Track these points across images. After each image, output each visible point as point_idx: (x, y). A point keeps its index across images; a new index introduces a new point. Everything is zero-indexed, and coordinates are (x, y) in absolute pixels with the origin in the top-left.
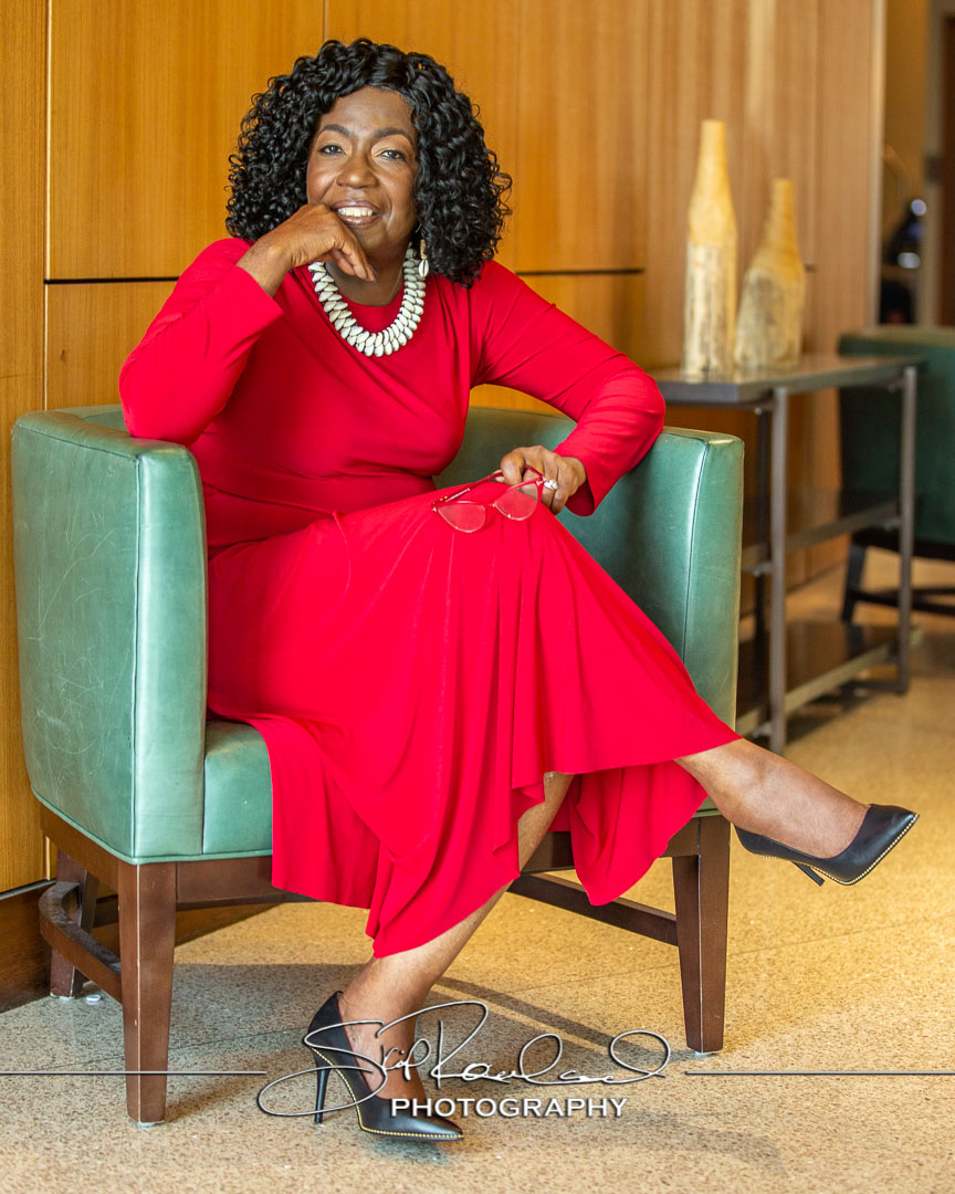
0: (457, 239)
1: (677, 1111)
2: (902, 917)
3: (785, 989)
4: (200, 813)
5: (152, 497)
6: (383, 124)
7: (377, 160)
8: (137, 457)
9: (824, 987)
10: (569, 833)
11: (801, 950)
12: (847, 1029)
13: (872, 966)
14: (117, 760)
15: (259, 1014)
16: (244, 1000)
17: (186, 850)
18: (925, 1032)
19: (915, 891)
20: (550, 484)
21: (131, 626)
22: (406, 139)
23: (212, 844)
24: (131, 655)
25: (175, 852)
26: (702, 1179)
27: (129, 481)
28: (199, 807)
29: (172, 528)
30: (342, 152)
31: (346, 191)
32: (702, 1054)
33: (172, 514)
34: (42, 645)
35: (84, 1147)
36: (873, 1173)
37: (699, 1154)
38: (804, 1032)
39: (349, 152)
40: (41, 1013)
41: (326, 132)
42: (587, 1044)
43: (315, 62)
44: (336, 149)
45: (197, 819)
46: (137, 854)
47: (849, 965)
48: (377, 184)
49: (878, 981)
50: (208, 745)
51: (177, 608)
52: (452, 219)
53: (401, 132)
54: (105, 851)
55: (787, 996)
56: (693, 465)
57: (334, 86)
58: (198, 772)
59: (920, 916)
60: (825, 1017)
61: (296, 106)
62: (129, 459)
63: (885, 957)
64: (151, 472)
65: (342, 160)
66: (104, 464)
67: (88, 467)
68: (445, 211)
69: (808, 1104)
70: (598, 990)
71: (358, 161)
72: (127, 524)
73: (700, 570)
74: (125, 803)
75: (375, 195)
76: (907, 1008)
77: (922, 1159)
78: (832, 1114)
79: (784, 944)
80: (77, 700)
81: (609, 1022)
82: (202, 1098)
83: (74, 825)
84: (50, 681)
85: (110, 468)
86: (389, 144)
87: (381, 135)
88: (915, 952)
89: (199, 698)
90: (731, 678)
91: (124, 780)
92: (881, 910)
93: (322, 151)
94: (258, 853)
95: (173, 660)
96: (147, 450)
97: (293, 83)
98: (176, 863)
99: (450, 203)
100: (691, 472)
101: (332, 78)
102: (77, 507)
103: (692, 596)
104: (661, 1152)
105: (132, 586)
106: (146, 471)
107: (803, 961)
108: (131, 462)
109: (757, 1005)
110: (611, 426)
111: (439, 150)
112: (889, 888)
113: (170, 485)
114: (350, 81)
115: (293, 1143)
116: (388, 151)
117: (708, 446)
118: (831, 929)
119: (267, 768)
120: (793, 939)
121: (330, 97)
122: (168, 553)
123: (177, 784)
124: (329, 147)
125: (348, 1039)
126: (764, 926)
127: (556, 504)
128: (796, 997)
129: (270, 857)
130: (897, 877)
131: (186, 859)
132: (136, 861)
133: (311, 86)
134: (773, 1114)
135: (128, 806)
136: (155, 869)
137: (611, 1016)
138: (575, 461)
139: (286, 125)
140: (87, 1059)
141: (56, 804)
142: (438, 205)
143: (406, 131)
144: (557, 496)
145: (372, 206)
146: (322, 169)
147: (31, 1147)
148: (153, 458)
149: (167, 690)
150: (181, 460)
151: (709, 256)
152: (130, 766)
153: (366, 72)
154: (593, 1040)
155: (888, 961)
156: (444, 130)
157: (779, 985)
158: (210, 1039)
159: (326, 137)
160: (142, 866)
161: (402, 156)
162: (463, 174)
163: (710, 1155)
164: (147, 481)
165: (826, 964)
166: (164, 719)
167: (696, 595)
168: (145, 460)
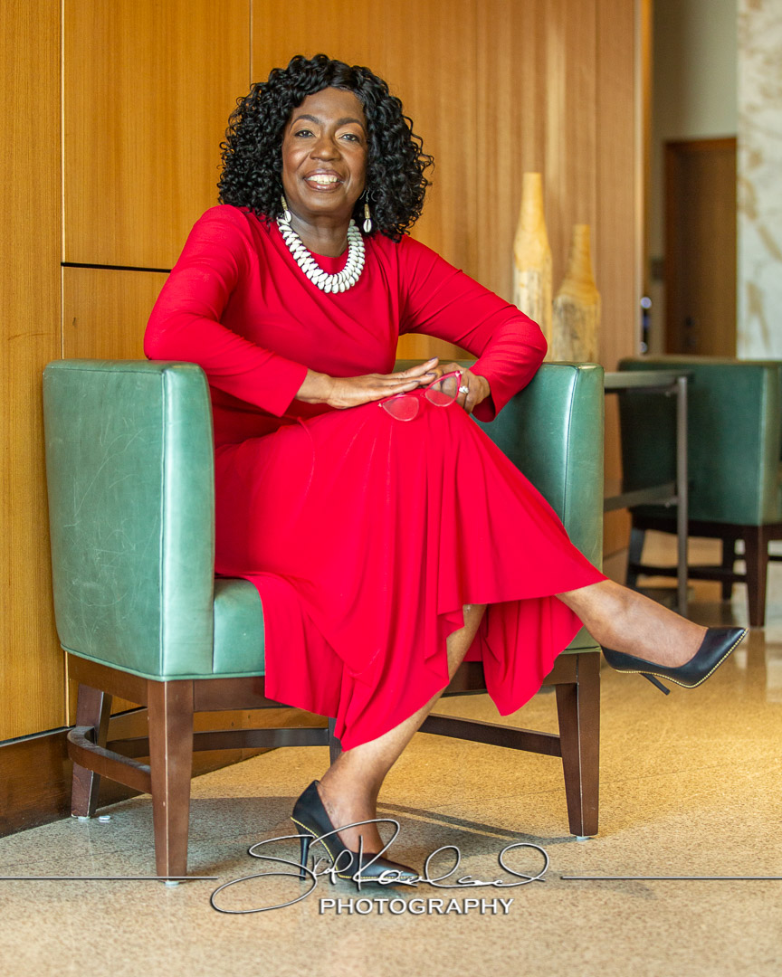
0: (403, 199)
1: (572, 868)
2: (715, 763)
3: (635, 803)
4: (211, 642)
5: (174, 401)
6: (344, 114)
7: (340, 141)
8: (163, 371)
9: (665, 802)
10: (481, 664)
11: (641, 782)
12: (688, 823)
13: (699, 789)
14: (148, 603)
15: (236, 824)
16: (220, 817)
17: (201, 670)
18: (748, 824)
19: (722, 748)
20: (463, 389)
21: (159, 499)
22: (360, 127)
23: (218, 667)
24: (159, 520)
25: (192, 672)
26: (602, 903)
27: (156, 391)
28: (210, 638)
29: (189, 424)
30: (313, 135)
31: (318, 163)
32: (583, 837)
33: (188, 412)
34: (77, 529)
35: (130, 897)
36: (729, 897)
37: (595, 890)
38: (656, 826)
39: (318, 136)
40: (68, 827)
41: (300, 120)
42: (494, 835)
43: (287, 72)
44: (307, 133)
45: (209, 647)
46: (165, 672)
47: (681, 789)
48: (341, 158)
49: (706, 797)
50: (217, 591)
51: (193, 485)
52: (399, 184)
53: (357, 121)
54: (137, 677)
55: (638, 807)
56: (567, 385)
57: (305, 86)
58: (210, 610)
59: (728, 762)
60: (670, 817)
61: (275, 102)
62: (155, 374)
63: (707, 784)
64: (173, 384)
65: (314, 141)
66: (133, 382)
67: (119, 386)
68: (394, 177)
69: (671, 863)
70: (493, 806)
71: (327, 141)
72: (153, 422)
73: (575, 464)
74: (155, 635)
75: (339, 166)
76: (731, 812)
77: (763, 889)
78: (690, 868)
79: (628, 779)
80: (112, 564)
81: (506, 823)
82: (209, 869)
83: (106, 664)
84: (86, 554)
85: (139, 383)
86: (348, 129)
87: (342, 123)
88: (730, 782)
89: (210, 554)
90: (598, 547)
91: (154, 617)
92: (697, 759)
93: (297, 135)
94: (253, 674)
95: (190, 525)
96: (170, 367)
97: (270, 87)
98: (194, 681)
99: (397, 172)
100: (566, 390)
101: (303, 80)
102: (109, 417)
103: (569, 484)
104: (566, 890)
105: (159, 468)
106: (169, 382)
107: (645, 788)
108: (158, 375)
109: (616, 812)
110: (508, 355)
111: (386, 133)
112: (700, 747)
113: (187, 393)
114: (317, 83)
115: (287, 891)
116: (347, 135)
117: (579, 370)
118: (662, 770)
119: (260, 608)
120: (633, 776)
121: (301, 95)
122: (187, 443)
123: (195, 619)
124: (302, 132)
125: (326, 812)
126: (609, 769)
127: (467, 405)
128: (645, 807)
129: (264, 677)
130: (705, 741)
131: (201, 677)
132: (164, 679)
133: (286, 86)
134: (645, 869)
135: (157, 637)
136: (178, 684)
137: (506, 820)
138: (482, 378)
139: (268, 116)
140: (113, 851)
141: (90, 651)
142: (389, 174)
143: (359, 119)
144: (468, 399)
145: (337, 174)
146: (297, 147)
147: (89, 898)
148: (175, 372)
149: (187, 547)
150: (196, 373)
151: (532, 278)
152: (159, 606)
153: (329, 77)
154: (496, 833)
155: (710, 786)
156: (388, 120)
157: (630, 801)
158: (204, 837)
159: (300, 124)
160: (168, 682)
161: (357, 139)
162: (404, 151)
163: (603, 891)
164: (170, 389)
165: (663, 789)
166: (185, 570)
167: (572, 483)
168: (169, 373)
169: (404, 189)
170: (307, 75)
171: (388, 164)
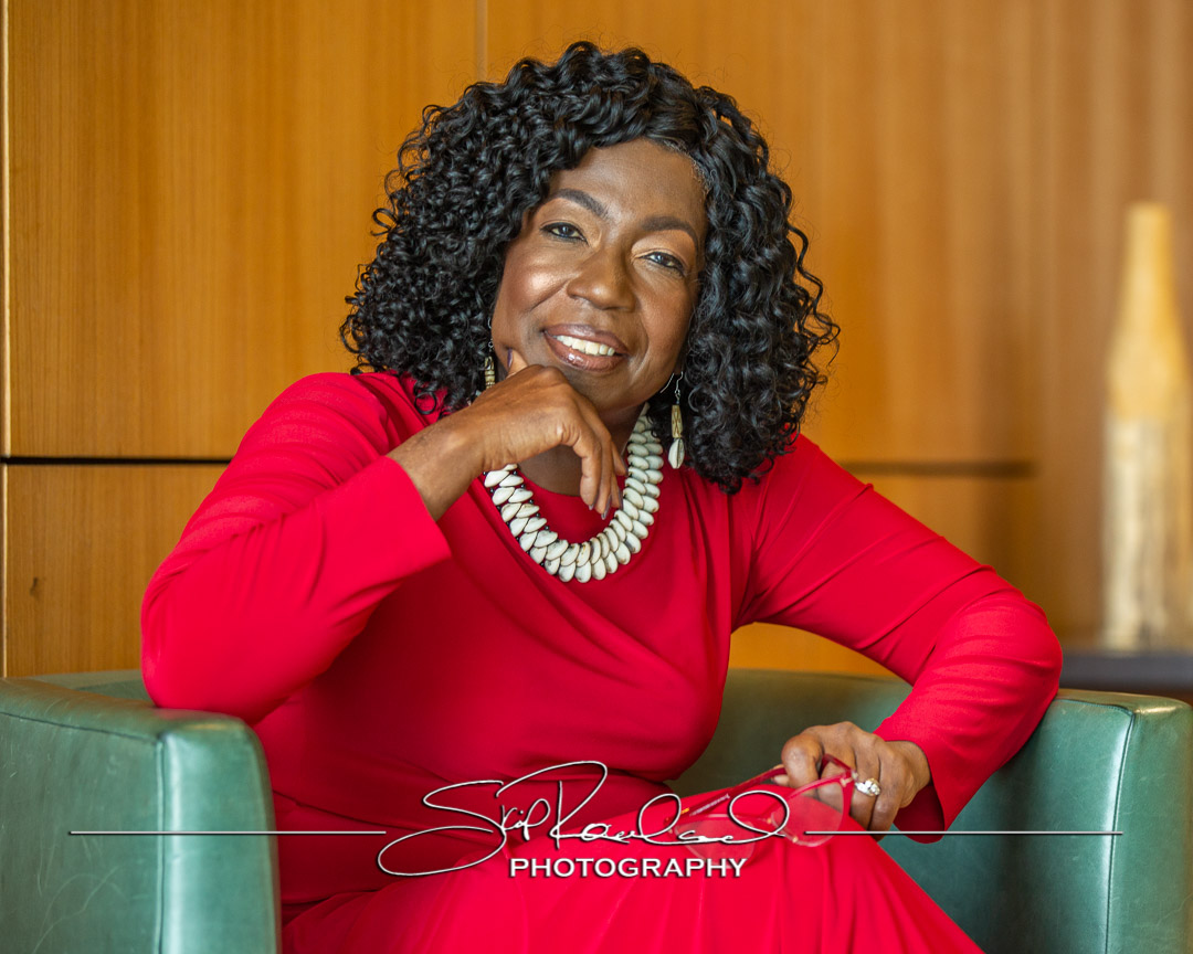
0: (759, 420)
5: (184, 805)
6: (660, 207)
7: (641, 267)
8: (160, 736)
20: (865, 787)
22: (689, 239)
27: (144, 780)
30: (582, 239)
31: (580, 310)
39: (595, 243)
44: (569, 232)
48: (634, 308)
53: (685, 227)
62: (145, 741)
64: (183, 765)
65: (581, 254)
66: (103, 754)
67: (75, 762)
75: (624, 325)
85: (113, 759)
93: (548, 229)
96: (175, 727)
99: (755, 359)
101: (592, 113)
106: (175, 761)
108: (149, 747)
111: (744, 265)
116: (656, 254)
121: (584, 146)
124: (560, 227)
127: (877, 821)
138: (910, 747)
143: (692, 224)
144: (879, 808)
145: (615, 341)
146: (539, 261)
148: (187, 739)
150: (234, 741)
159: (559, 208)
161: (678, 266)
164: (176, 777)
168: (173, 742)
169: (765, 397)
170: (603, 102)
171: (739, 336)
